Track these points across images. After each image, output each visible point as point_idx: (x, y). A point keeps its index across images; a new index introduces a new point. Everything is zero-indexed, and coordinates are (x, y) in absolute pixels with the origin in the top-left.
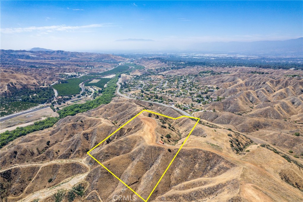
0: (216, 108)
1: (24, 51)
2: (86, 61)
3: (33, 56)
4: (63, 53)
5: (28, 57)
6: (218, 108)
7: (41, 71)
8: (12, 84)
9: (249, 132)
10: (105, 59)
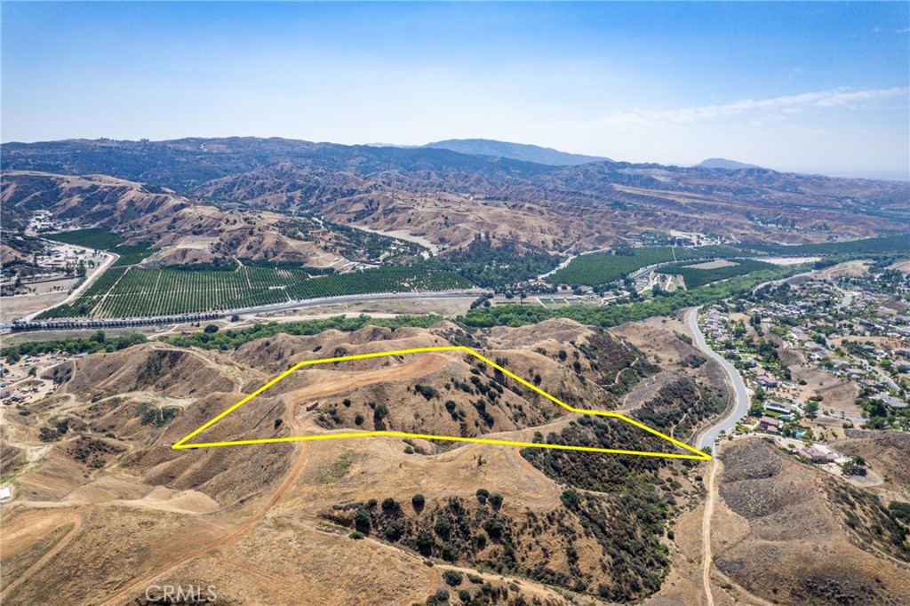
0: (886, 458)
1: (655, 166)
2: (806, 206)
3: (662, 179)
4: (765, 175)
5: (649, 182)
6: (893, 463)
7: (616, 216)
8: (487, 237)
9: (749, 589)
10: (897, 206)
